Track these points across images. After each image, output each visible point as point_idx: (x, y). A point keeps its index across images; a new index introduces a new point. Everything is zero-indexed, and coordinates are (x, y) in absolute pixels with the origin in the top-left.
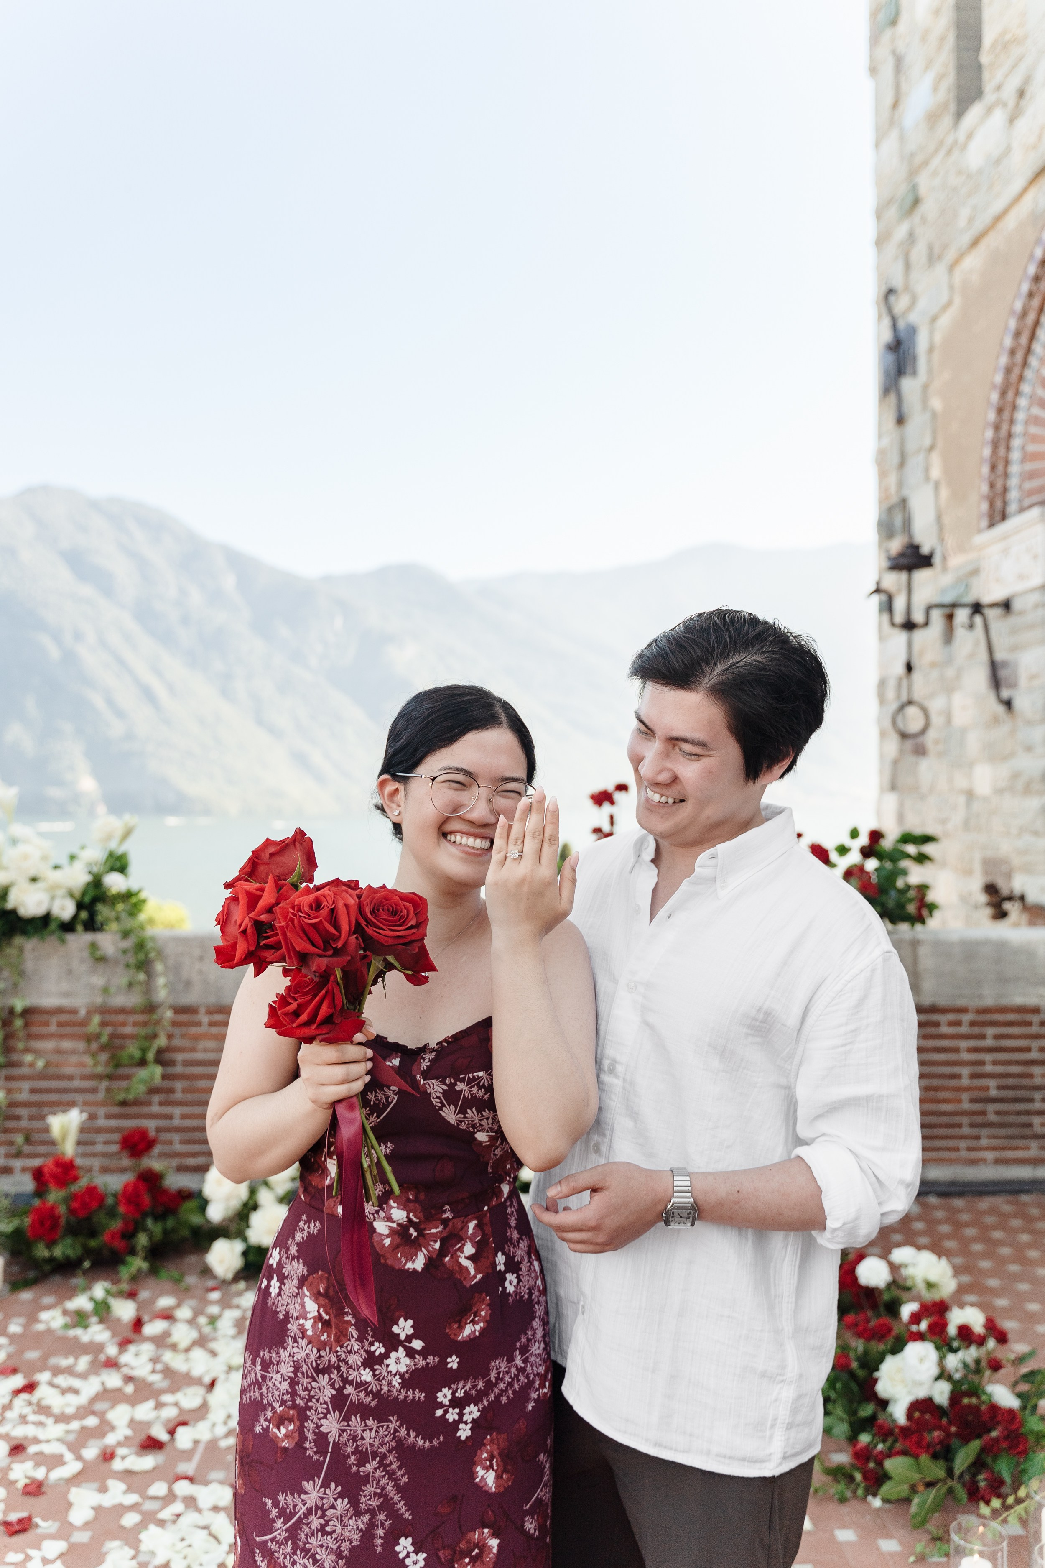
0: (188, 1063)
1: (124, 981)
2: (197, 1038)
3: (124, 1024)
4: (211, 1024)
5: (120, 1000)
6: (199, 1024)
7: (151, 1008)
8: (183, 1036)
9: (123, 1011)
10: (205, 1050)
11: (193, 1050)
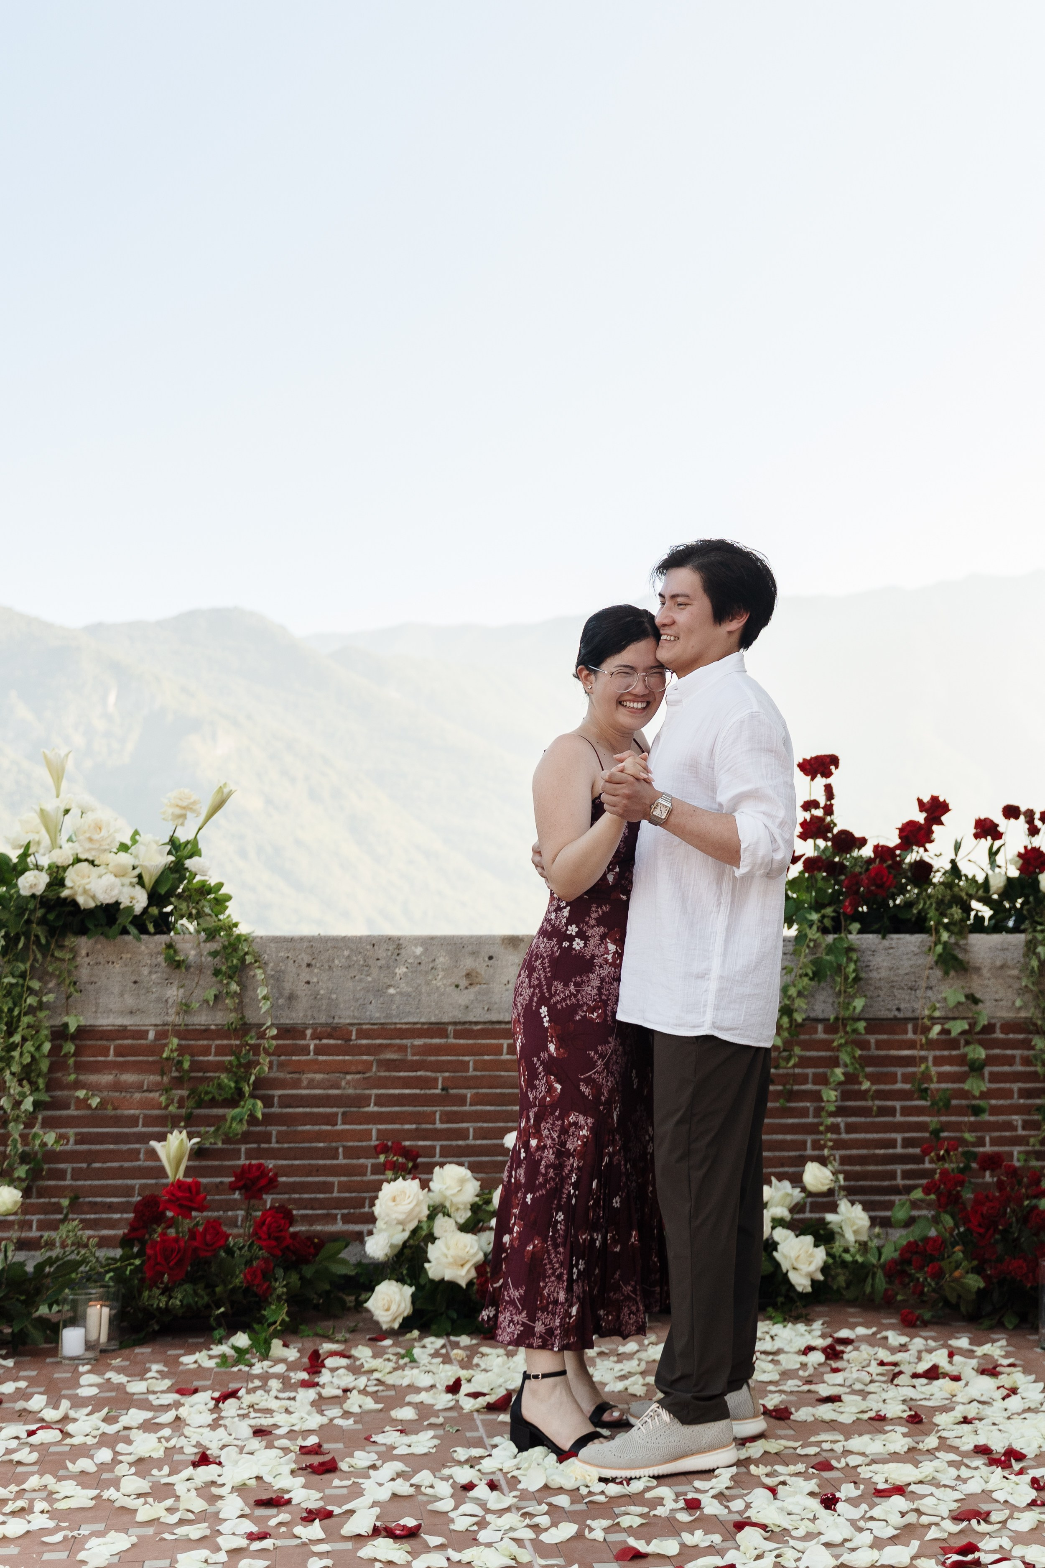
0: (287, 1101)
1: (210, 994)
2: (300, 1068)
3: (206, 1051)
4: (319, 1051)
5: (202, 1019)
6: (305, 1050)
7: (243, 1028)
8: (281, 1065)
9: (205, 1033)
10: (311, 1085)
11: (296, 1084)
